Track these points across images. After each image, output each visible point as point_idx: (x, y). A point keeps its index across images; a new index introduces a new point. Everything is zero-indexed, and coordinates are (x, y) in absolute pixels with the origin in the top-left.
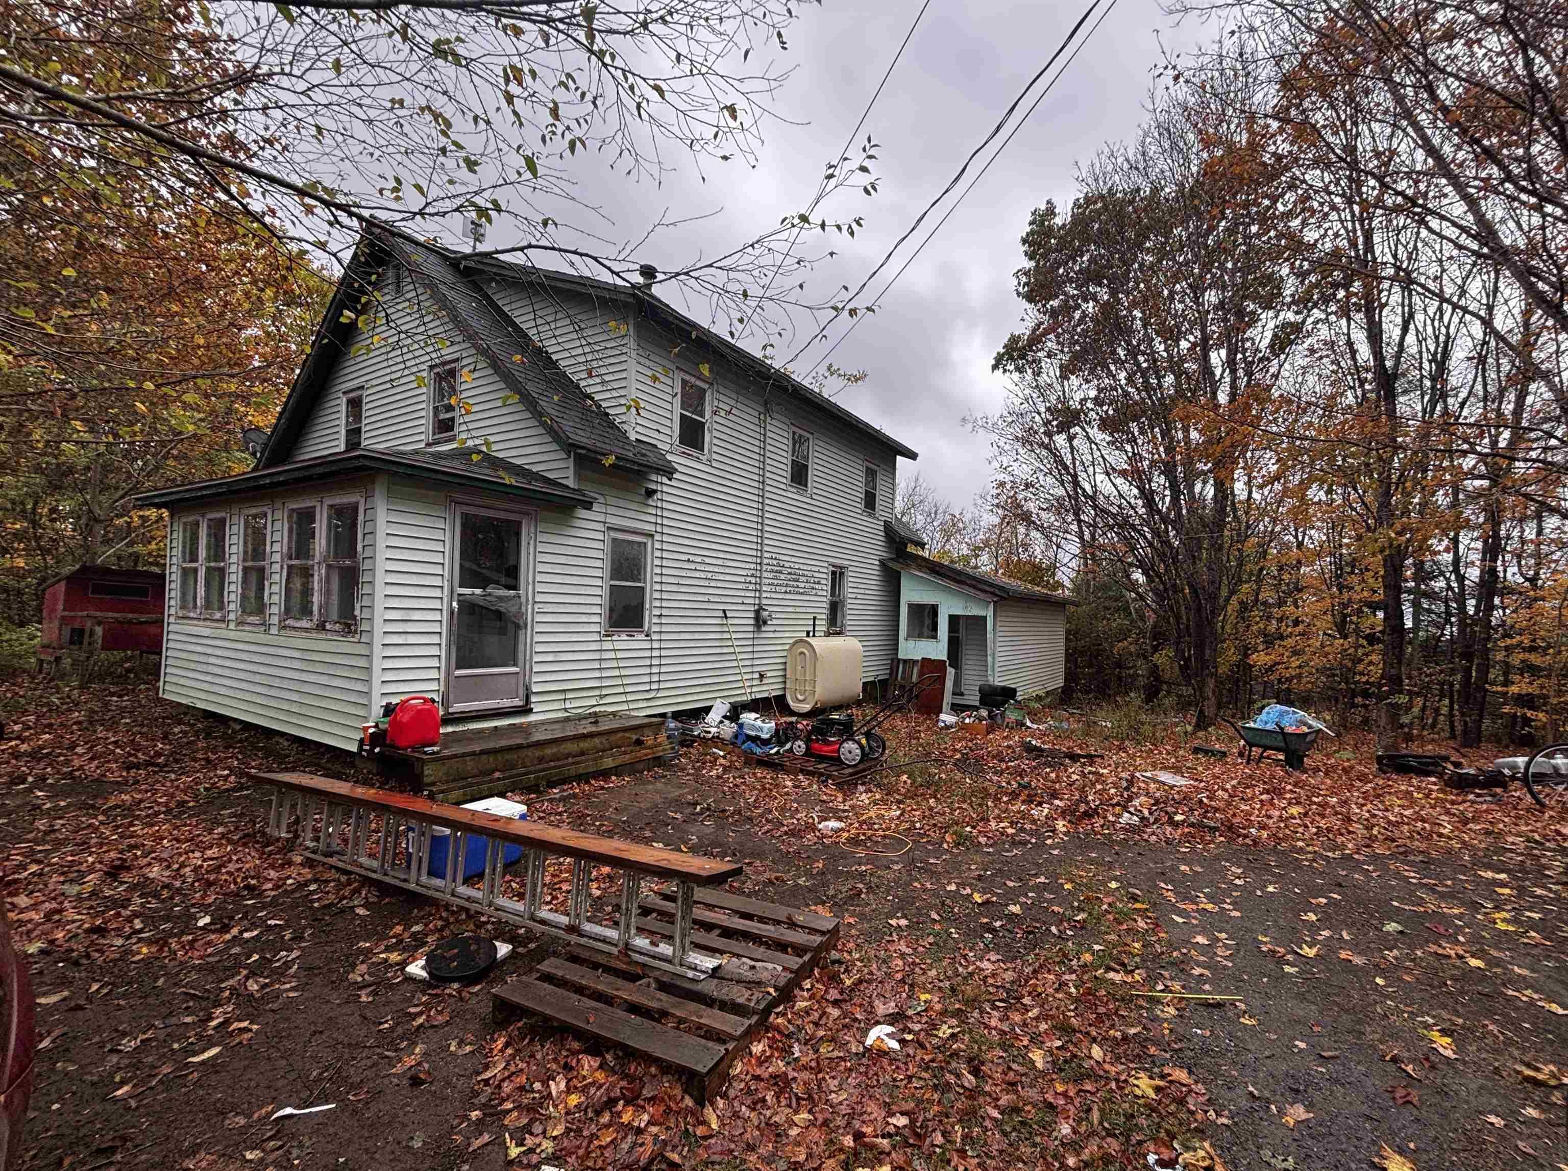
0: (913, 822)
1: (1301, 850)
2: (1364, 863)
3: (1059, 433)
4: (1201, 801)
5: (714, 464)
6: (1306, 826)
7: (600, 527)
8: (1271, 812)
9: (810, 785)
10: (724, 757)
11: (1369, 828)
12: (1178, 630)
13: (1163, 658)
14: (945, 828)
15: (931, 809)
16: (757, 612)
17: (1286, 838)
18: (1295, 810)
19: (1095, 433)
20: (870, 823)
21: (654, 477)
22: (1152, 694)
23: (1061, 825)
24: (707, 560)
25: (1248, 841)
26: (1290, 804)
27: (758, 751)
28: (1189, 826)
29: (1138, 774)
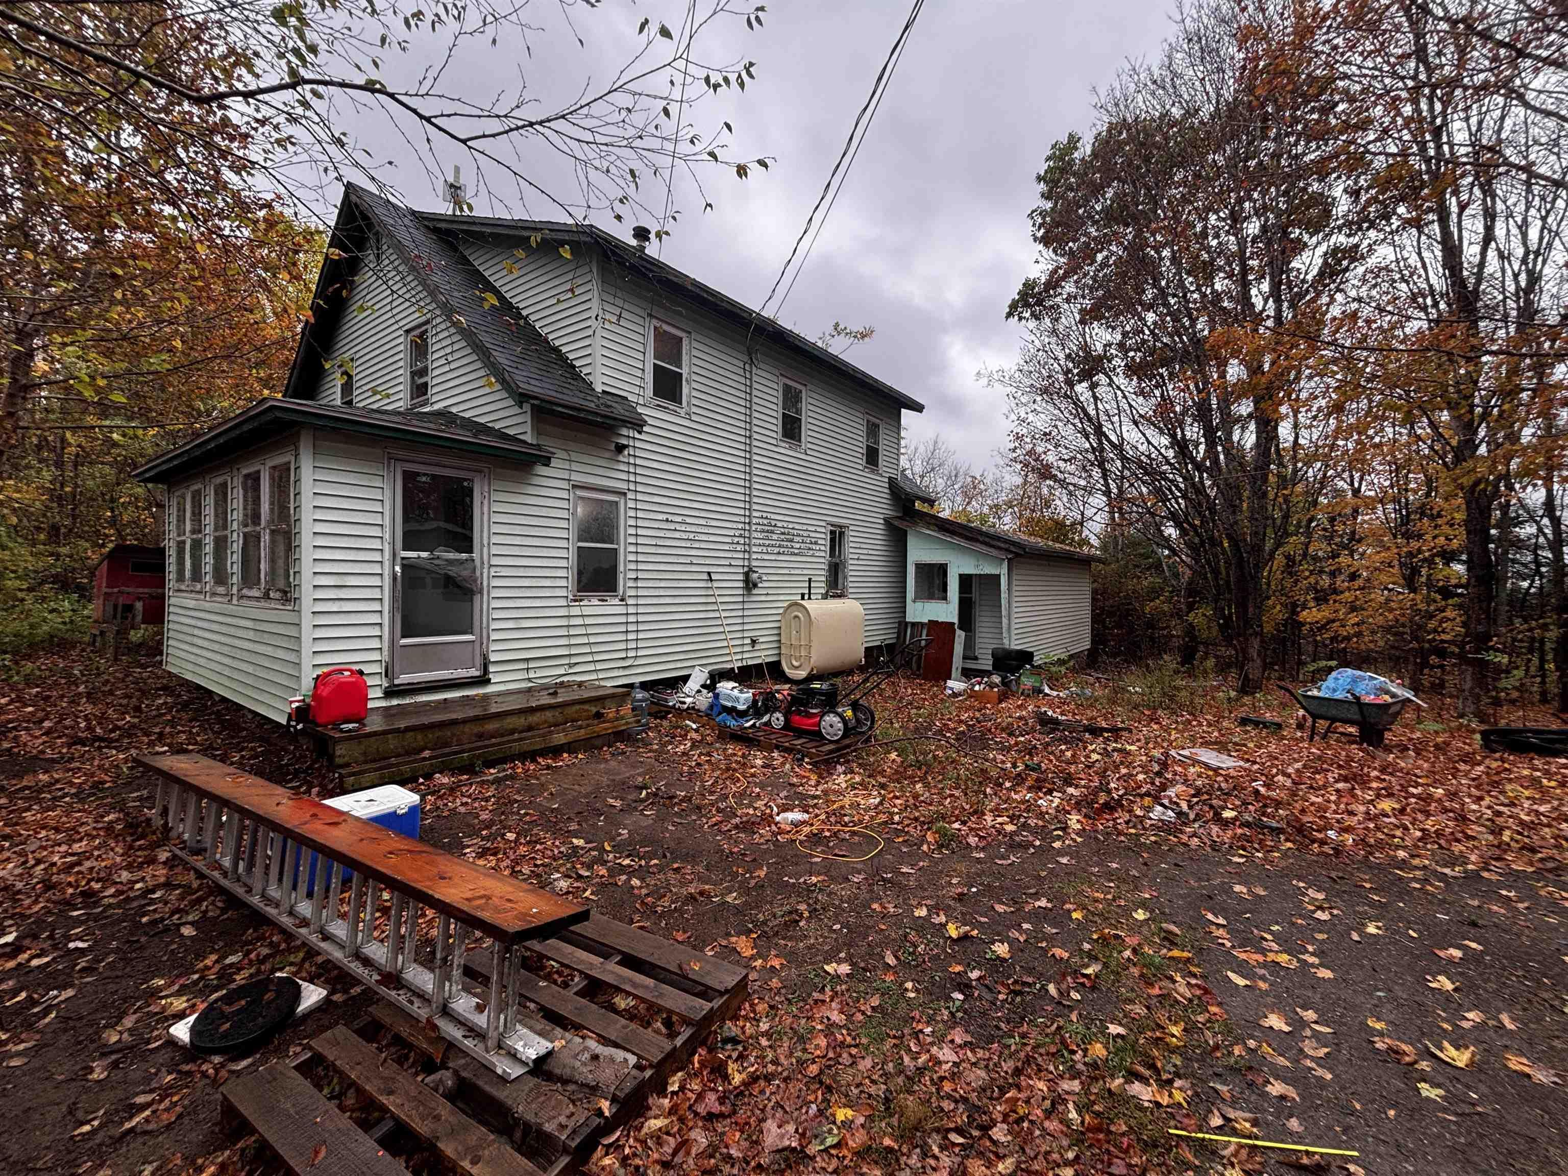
0: (892, 814)
1: (1403, 864)
2: (1500, 885)
3: (1080, 382)
4: (1257, 792)
5: (694, 418)
6: (1406, 828)
7: (564, 485)
8: (1353, 807)
9: (783, 764)
10: (697, 731)
11: (1497, 831)
12: (1217, 586)
13: (1200, 617)
14: (929, 824)
15: (916, 796)
16: (747, 574)
17: (1380, 845)
18: (1386, 805)
19: (1120, 380)
20: (839, 814)
21: (625, 432)
22: (1188, 656)
23: (1074, 821)
24: (688, 520)
25: (1326, 849)
26: (1378, 796)
27: (732, 723)
28: (1242, 825)
29: (1173, 752)
